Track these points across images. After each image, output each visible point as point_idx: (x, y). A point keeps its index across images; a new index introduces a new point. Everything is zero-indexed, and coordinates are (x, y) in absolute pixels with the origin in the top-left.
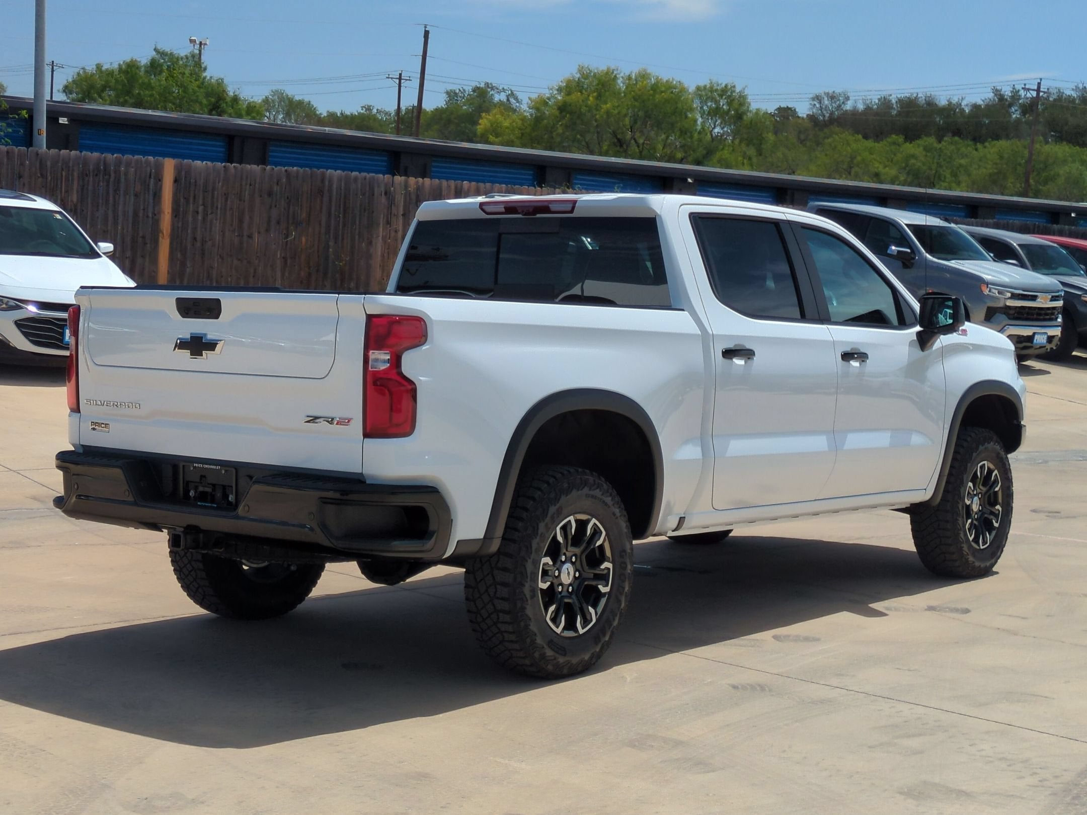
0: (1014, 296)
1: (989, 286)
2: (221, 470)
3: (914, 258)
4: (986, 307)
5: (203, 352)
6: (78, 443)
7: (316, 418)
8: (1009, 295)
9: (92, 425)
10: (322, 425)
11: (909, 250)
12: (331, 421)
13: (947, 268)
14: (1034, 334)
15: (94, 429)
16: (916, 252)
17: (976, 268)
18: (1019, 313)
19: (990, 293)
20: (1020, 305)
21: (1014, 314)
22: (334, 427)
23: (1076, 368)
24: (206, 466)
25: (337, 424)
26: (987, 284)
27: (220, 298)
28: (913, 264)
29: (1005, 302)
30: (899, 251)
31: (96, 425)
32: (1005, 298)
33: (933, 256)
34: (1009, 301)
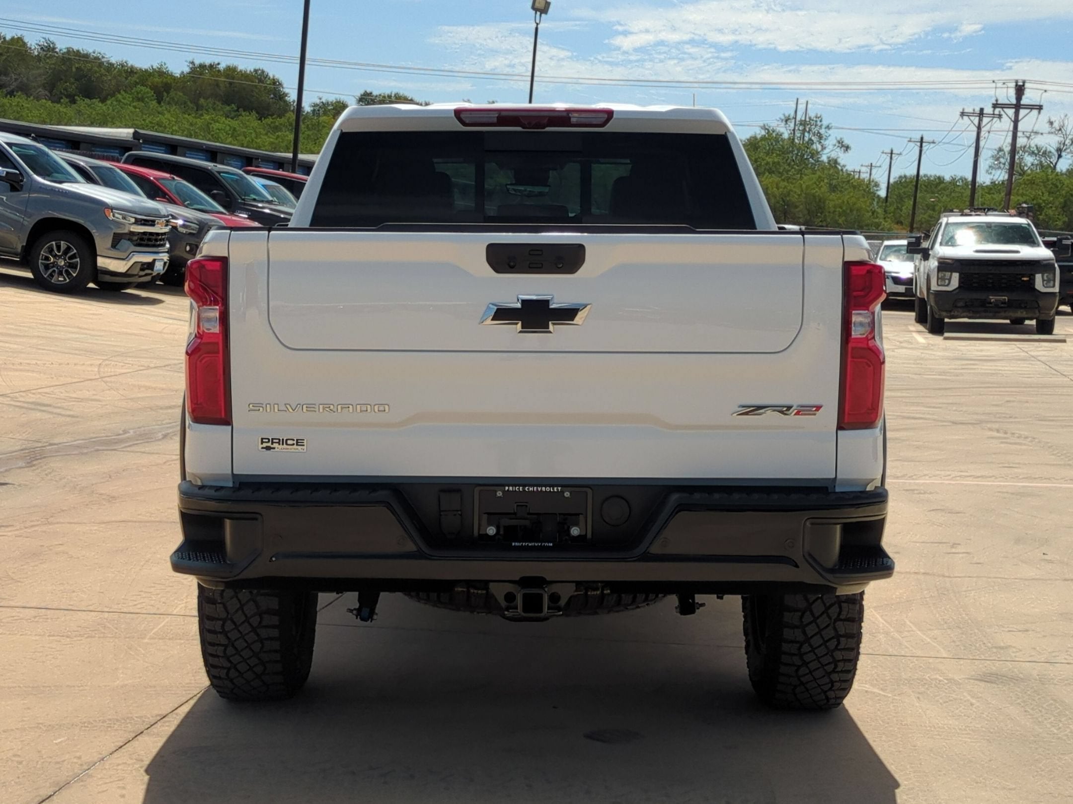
0: (138, 222)
1: (114, 211)
2: (562, 492)
3: (22, 181)
4: (112, 235)
5: (550, 322)
6: (230, 472)
7: (760, 408)
8: (133, 220)
9: (262, 443)
10: (769, 416)
11: (17, 172)
12: (784, 410)
13: (61, 190)
14: (154, 260)
15: (268, 448)
16: (24, 174)
17: (96, 192)
18: (142, 239)
19: (114, 218)
20: (142, 231)
21: (137, 240)
22: (791, 419)
23: (180, 296)
24: (531, 489)
25: (798, 413)
26: (112, 208)
27: (584, 244)
28: (22, 186)
29: (129, 228)
30: (7, 173)
31: (272, 443)
32: (130, 224)
33: (44, 179)
34: (132, 226)
